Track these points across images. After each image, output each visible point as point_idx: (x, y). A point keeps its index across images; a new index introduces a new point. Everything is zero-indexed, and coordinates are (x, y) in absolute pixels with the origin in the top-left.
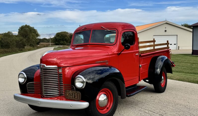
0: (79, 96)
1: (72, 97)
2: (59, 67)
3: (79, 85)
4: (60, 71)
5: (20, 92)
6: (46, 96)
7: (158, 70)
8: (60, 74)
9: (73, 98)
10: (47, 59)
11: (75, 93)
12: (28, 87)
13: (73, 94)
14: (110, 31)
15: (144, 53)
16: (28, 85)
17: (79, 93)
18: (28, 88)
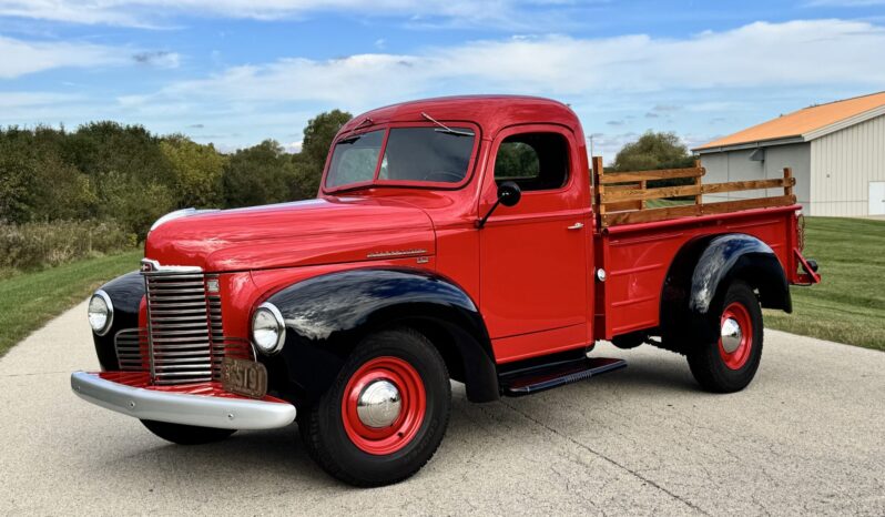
0: (260, 382)
1: (240, 383)
2: (210, 272)
3: (266, 339)
4: (213, 286)
5: (98, 367)
6: (161, 378)
7: (704, 297)
8: (211, 299)
9: (243, 386)
10: (174, 242)
11: (249, 370)
12: (119, 346)
13: (243, 373)
14: (451, 133)
15: (631, 220)
16: (118, 339)
17: (262, 371)
18: (120, 352)
